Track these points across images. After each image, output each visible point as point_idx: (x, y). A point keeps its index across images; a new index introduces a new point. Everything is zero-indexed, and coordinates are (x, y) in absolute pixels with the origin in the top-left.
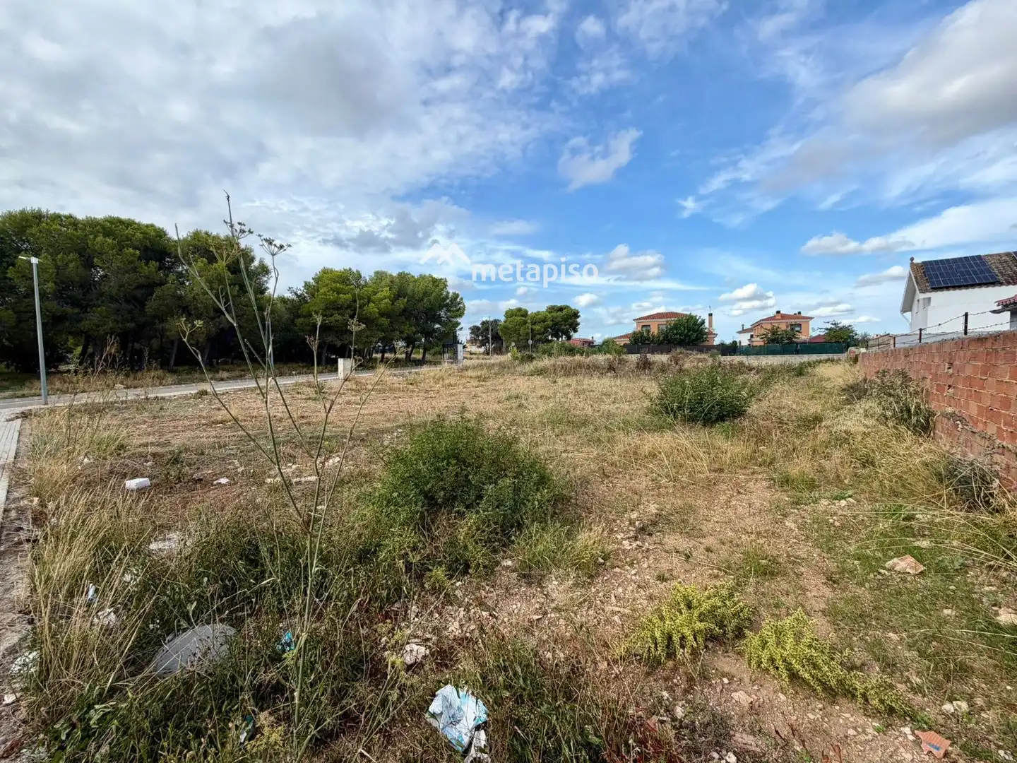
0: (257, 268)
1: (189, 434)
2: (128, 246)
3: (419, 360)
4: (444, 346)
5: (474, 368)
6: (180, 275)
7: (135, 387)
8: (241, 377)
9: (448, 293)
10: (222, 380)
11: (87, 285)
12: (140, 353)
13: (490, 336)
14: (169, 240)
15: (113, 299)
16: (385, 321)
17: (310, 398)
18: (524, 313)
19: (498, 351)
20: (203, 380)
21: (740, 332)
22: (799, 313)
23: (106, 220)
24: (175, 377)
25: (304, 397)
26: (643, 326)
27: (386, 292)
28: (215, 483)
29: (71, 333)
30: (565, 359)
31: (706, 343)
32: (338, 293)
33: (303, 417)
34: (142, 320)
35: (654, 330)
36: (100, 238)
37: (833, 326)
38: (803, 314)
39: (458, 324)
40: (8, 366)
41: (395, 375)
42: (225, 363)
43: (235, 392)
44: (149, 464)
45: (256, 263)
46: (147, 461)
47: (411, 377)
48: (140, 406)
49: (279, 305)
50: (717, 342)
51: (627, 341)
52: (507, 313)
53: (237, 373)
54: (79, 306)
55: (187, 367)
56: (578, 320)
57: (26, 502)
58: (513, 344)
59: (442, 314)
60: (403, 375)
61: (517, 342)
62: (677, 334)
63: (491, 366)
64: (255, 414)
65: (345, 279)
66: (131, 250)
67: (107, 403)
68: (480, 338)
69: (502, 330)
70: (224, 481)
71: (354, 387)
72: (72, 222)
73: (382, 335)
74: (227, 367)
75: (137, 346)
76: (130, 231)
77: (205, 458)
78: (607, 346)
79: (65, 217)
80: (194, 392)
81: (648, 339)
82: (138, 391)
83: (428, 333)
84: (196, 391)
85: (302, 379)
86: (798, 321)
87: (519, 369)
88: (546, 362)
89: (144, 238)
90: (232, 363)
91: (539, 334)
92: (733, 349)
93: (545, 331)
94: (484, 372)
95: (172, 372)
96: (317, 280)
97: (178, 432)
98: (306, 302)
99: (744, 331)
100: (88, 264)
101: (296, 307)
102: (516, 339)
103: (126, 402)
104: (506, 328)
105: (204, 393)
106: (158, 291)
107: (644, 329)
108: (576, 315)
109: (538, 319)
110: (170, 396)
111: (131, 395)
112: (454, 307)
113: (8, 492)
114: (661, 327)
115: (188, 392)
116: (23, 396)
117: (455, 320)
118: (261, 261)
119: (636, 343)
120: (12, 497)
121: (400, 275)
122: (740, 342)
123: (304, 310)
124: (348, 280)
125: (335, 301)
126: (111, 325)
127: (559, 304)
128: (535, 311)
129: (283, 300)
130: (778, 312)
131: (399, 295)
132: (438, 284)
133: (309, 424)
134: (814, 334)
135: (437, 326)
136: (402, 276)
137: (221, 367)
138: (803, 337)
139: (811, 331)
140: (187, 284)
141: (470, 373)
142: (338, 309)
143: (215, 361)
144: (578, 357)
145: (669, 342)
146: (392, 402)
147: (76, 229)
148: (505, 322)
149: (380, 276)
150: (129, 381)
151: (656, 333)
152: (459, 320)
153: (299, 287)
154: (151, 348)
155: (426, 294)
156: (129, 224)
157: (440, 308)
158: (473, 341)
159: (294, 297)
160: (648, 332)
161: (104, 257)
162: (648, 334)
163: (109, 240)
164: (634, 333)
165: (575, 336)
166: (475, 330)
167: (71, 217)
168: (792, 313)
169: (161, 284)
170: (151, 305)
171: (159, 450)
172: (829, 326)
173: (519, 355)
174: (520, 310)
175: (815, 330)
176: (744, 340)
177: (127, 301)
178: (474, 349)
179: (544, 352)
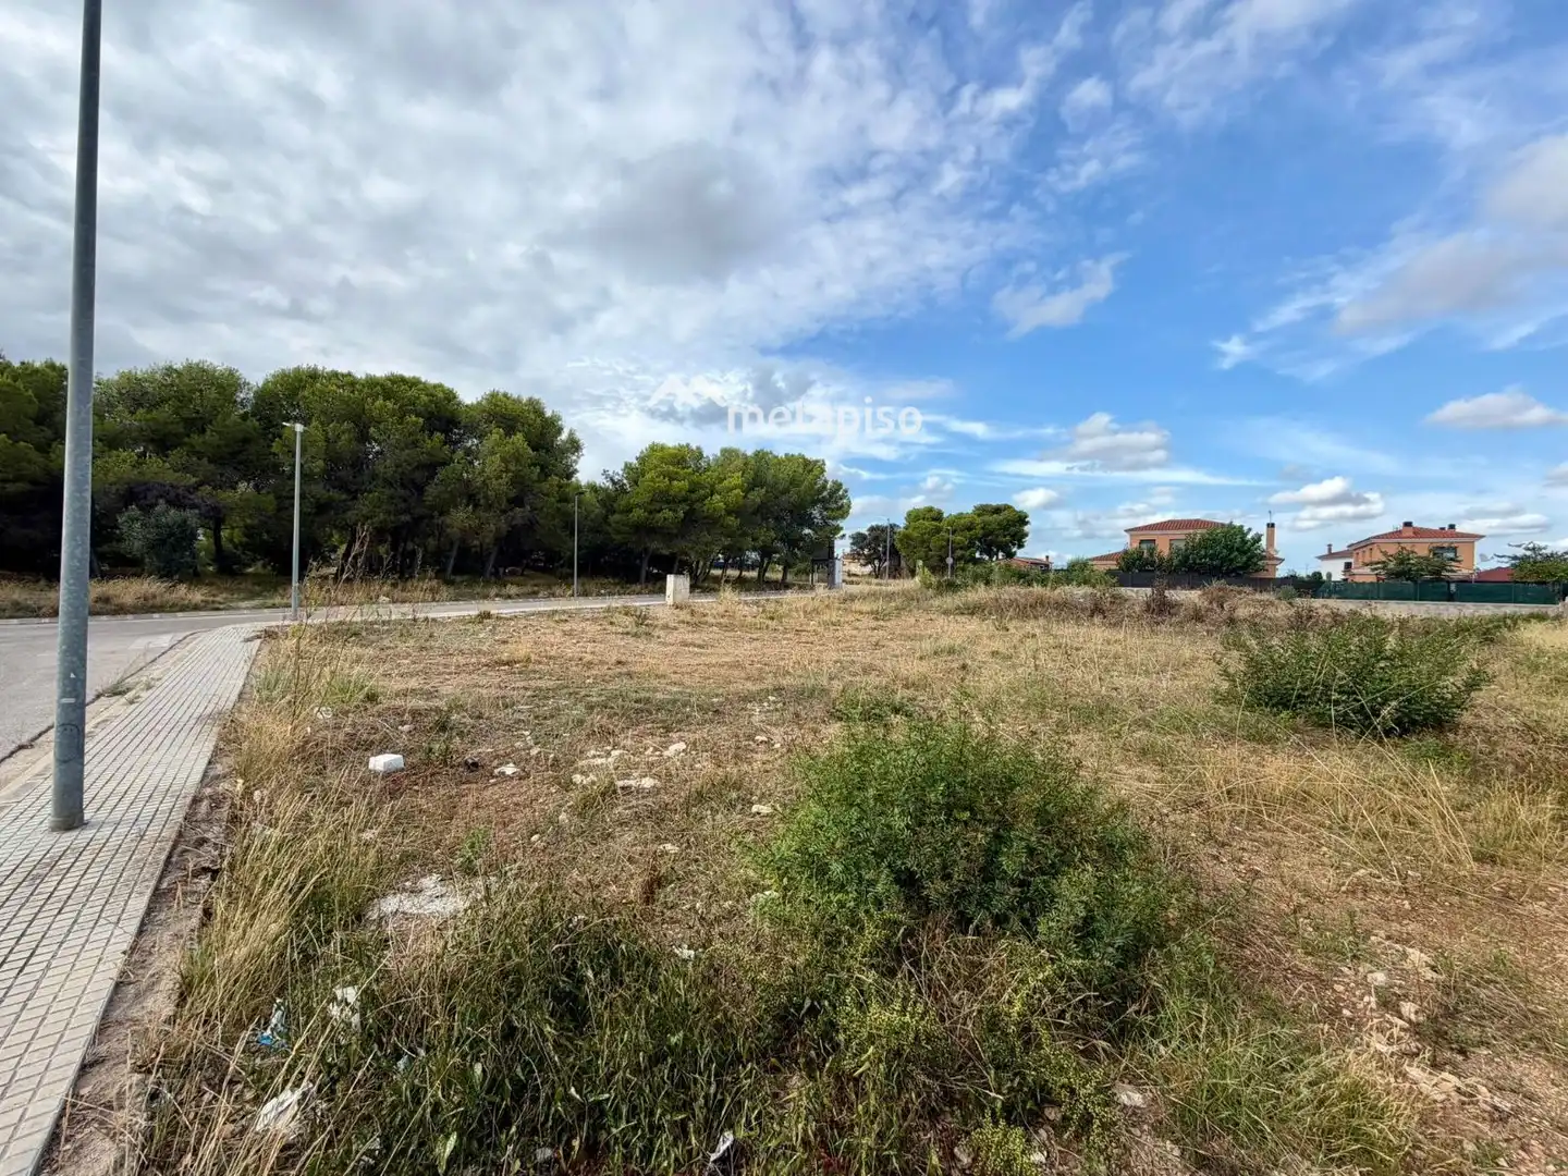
0: (565, 443)
1: (465, 679)
2: (411, 412)
3: (777, 582)
4: (814, 562)
5: (864, 597)
6: (468, 452)
7: (403, 602)
8: (534, 595)
9: (826, 481)
10: (510, 597)
11: (359, 463)
12: (413, 554)
13: (882, 549)
14: (459, 404)
15: (388, 483)
16: (732, 521)
17: (628, 633)
18: (938, 517)
19: (895, 573)
20: (486, 597)
21: (1322, 558)
22: (1452, 527)
23: (388, 379)
24: (451, 590)
25: (620, 630)
26: (1142, 542)
27: (736, 479)
28: (496, 771)
29: (336, 527)
30: (1012, 592)
31: (1263, 575)
32: (671, 479)
33: (619, 662)
34: (419, 511)
35: (1164, 549)
36: (380, 402)
37: (1528, 553)
38: (1459, 529)
39: (838, 529)
40: (264, 566)
41: (746, 603)
42: (513, 573)
43: (527, 616)
44: (406, 728)
45: (564, 436)
46: (403, 723)
47: (771, 607)
48: (406, 629)
49: (588, 495)
50: (1281, 572)
51: (1113, 565)
52: (909, 514)
53: (529, 589)
54: (348, 491)
55: (466, 577)
56: (1026, 528)
57: (227, 786)
58: (920, 563)
59: (815, 513)
60: (757, 603)
61: (926, 559)
62: (1205, 557)
63: (890, 596)
64: (553, 653)
65: (681, 459)
66: (414, 418)
67: (365, 622)
68: (866, 551)
69: (901, 540)
70: (510, 770)
71: (688, 618)
72: (348, 381)
73: (727, 542)
74: (517, 579)
75: (410, 546)
76: (413, 392)
77: (483, 724)
78: (1077, 572)
79: (343, 375)
80: (474, 613)
81: (1152, 563)
82: (406, 608)
83: (793, 542)
84: (477, 613)
85: (617, 602)
86: (1450, 542)
87: (937, 602)
88: (980, 594)
89: (431, 401)
90: (522, 575)
91: (961, 548)
92: (1314, 585)
93: (971, 545)
94: (879, 605)
95: (449, 583)
96: (642, 460)
97: (450, 674)
98: (624, 491)
99: (1331, 556)
100: (364, 437)
101: (610, 499)
102: (922, 554)
103: (389, 622)
104: (907, 537)
105: (487, 615)
106: (442, 473)
107: (1144, 546)
108: (1022, 520)
109: (962, 525)
110: (443, 618)
111: (397, 612)
112: (833, 502)
113: (210, 763)
114: (1176, 543)
115: (465, 613)
116: (274, 606)
117: (834, 523)
118: (571, 433)
119: (1129, 569)
120: (212, 773)
121: (757, 454)
122: (1329, 575)
123: (622, 502)
124: (685, 461)
125: (667, 491)
126: (382, 516)
127: (995, 502)
128: (954, 513)
129: (594, 488)
130: (1408, 524)
131: (756, 482)
132: (812, 467)
133: (630, 675)
134: (1484, 567)
135: (807, 531)
136: (761, 456)
137: (510, 579)
138: (1463, 571)
139: (1477, 559)
140: (476, 463)
141: (857, 606)
142: (668, 502)
143: (501, 570)
144: (1037, 589)
145: (1191, 569)
146: (747, 646)
147: (353, 392)
148: (906, 528)
149: (729, 454)
150: (397, 593)
151: (1166, 553)
152: (841, 523)
153: (617, 469)
154: (426, 550)
155: (794, 482)
156: (414, 383)
157: (814, 503)
158: (854, 556)
159: (609, 485)
160: (1152, 551)
161: (382, 426)
162: (1151, 555)
163: (390, 405)
164: (1126, 552)
165: (1020, 553)
166: (859, 539)
167: (349, 374)
168: (1435, 526)
169: (444, 464)
170: (432, 491)
171: (421, 704)
172: (1520, 552)
173: (934, 580)
174: (930, 510)
175: (1487, 558)
176: (1335, 571)
177: (403, 486)
178: (855, 568)
179: (976, 578)
